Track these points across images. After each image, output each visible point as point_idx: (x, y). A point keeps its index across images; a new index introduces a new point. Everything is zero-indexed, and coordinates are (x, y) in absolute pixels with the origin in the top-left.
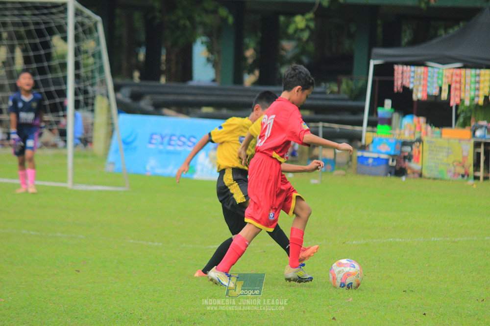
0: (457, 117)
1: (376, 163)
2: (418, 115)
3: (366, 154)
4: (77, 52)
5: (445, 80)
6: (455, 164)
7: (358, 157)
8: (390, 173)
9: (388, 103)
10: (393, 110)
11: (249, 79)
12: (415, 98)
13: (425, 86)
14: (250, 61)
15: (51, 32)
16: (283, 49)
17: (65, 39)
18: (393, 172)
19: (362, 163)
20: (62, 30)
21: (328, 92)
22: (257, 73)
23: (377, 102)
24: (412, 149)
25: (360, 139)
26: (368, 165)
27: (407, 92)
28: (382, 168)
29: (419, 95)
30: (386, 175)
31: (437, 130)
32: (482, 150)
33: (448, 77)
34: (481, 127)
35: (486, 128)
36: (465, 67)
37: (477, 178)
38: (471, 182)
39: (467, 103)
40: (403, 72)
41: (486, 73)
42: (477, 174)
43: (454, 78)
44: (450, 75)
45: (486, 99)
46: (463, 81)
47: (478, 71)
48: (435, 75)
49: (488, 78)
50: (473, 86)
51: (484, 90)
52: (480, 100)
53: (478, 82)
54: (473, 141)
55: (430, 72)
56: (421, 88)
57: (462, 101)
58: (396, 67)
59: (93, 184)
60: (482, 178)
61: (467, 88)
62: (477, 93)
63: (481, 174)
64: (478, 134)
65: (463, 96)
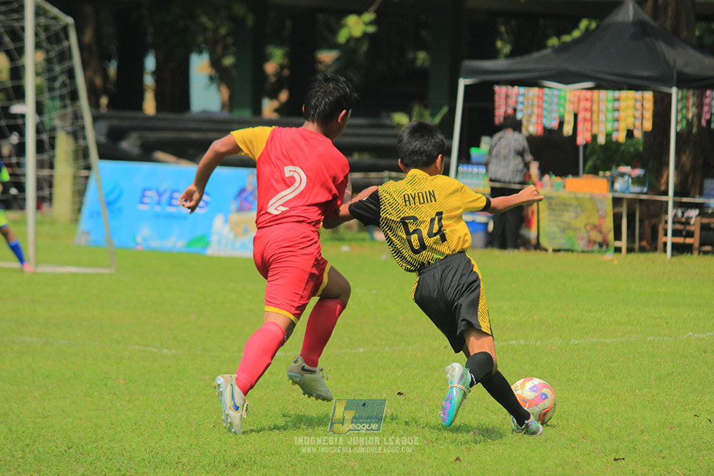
0: (586, 159)
5: (569, 106)
6: (588, 228)
9: (486, 142)
11: (270, 105)
13: (540, 116)
28: (479, 237)
29: (530, 128)
30: (486, 247)
31: (559, 180)
32: (624, 210)
33: (573, 102)
34: (622, 175)
35: (630, 176)
36: (597, 87)
37: (618, 250)
38: (609, 256)
39: (601, 140)
40: (507, 97)
41: (628, 96)
42: (618, 244)
43: (583, 104)
44: (576, 100)
45: (630, 134)
46: (595, 108)
47: (617, 94)
48: (555, 100)
49: (631, 103)
50: (610, 116)
51: (627, 121)
52: (621, 137)
53: (617, 110)
54: (610, 196)
55: (547, 95)
56: (534, 119)
57: (594, 137)
58: (497, 88)
59: (64, 264)
60: (624, 250)
61: (602, 117)
62: (616, 125)
63: (623, 244)
64: (618, 186)
65: (595, 130)
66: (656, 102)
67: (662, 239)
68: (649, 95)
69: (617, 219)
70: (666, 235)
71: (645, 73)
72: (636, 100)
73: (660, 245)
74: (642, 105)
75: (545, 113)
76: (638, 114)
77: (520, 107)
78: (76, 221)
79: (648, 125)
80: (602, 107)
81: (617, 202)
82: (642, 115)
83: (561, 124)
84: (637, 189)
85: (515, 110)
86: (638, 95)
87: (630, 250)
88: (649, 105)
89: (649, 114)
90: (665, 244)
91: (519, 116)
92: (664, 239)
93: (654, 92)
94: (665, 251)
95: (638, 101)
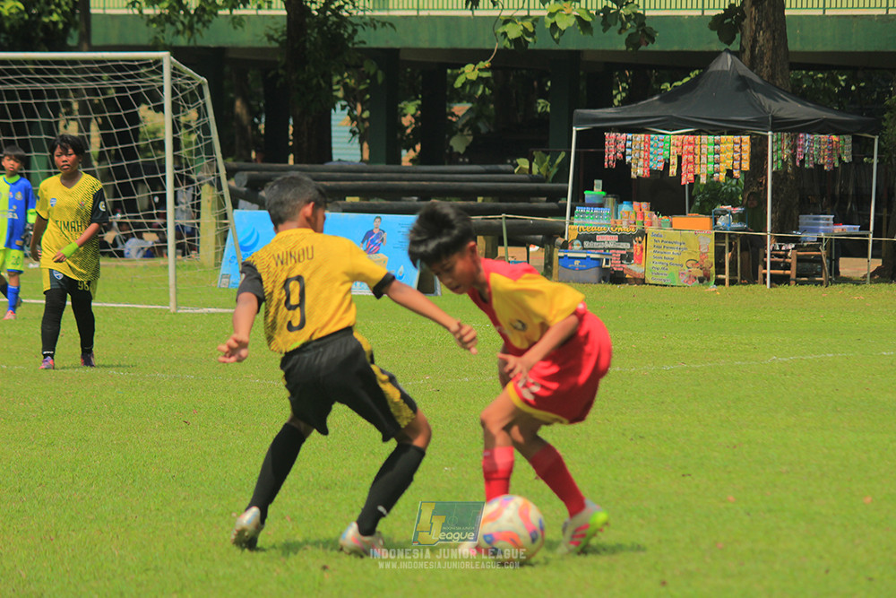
0: (692, 200)
1: (584, 266)
2: (639, 200)
3: (570, 255)
4: (176, 126)
5: (674, 150)
6: (689, 264)
7: (560, 257)
8: (604, 279)
9: (598, 183)
10: (604, 193)
11: (407, 156)
12: (633, 175)
13: (647, 160)
14: (409, 131)
15: (139, 100)
16: (453, 114)
17: (160, 109)
18: (608, 277)
19: (566, 267)
20: (154, 98)
21: (516, 171)
22: (418, 147)
23: (583, 184)
24: (632, 245)
25: (562, 235)
26: (574, 269)
27: (623, 166)
28: (593, 273)
29: (638, 171)
30: (600, 282)
31: (665, 219)
32: (726, 244)
33: (677, 146)
34: (725, 213)
35: (731, 214)
36: (699, 132)
37: (719, 282)
38: (712, 287)
39: (703, 180)
40: (616, 142)
41: (728, 141)
42: (720, 276)
43: (685, 148)
44: (679, 144)
45: (729, 173)
46: (697, 151)
47: (717, 138)
48: (660, 144)
49: (731, 145)
50: (711, 158)
51: (726, 164)
52: (722, 177)
53: (718, 153)
54: (714, 232)
55: (652, 139)
56: (641, 162)
57: (696, 177)
58: (607, 134)
59: (205, 305)
60: (727, 283)
61: (704, 159)
62: (716, 166)
63: (726, 277)
64: (719, 223)
65: (697, 172)
66: (753, 145)
67: (761, 271)
68: (746, 138)
69: (719, 253)
70: (765, 268)
71: (743, 119)
72: (735, 143)
73: (760, 276)
74: (741, 147)
75: (651, 156)
76: (736, 156)
77: (628, 151)
78: (218, 265)
79: (746, 166)
80: (704, 150)
81: (719, 237)
82: (741, 156)
83: (667, 166)
84: (738, 225)
85: (624, 154)
86: (737, 138)
87: (732, 282)
88: (747, 147)
89: (746, 156)
90: (765, 275)
91: (628, 159)
92: (764, 271)
93: (750, 135)
94: (765, 283)
95: (737, 143)
